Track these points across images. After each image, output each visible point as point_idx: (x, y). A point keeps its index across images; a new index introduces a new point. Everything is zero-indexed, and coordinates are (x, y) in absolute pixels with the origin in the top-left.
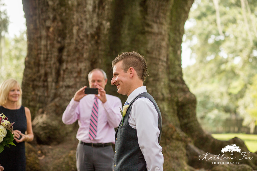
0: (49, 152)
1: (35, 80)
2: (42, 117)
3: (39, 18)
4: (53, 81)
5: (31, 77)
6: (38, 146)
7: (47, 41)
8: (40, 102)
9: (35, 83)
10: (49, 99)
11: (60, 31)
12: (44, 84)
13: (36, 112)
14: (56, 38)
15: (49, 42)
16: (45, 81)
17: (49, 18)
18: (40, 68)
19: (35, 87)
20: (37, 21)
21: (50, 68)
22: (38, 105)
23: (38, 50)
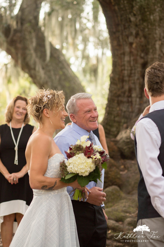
0: (131, 167)
1: (119, 96)
2: (126, 133)
3: (122, 34)
4: (137, 97)
5: (116, 93)
6: (122, 161)
7: (130, 57)
8: (125, 117)
9: (120, 99)
10: (134, 115)
11: (143, 46)
12: (128, 100)
13: (121, 128)
14: (139, 54)
15: (132, 58)
16: (130, 96)
17: (131, 34)
18: (124, 83)
19: (119, 103)
20: (120, 38)
21: (134, 83)
22: (123, 120)
23: (122, 66)
